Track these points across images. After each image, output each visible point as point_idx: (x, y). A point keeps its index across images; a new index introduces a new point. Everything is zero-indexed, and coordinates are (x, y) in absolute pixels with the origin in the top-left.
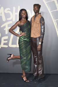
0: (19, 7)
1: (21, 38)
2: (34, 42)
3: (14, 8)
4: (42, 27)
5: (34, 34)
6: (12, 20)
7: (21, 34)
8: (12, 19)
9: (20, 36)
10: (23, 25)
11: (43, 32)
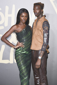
0: (14, 6)
1: (19, 51)
2: (34, 56)
3: (7, 8)
4: (46, 35)
5: (36, 45)
6: (3, 25)
7: (17, 44)
8: (4, 23)
9: (16, 47)
10: (21, 32)
11: (45, 42)
